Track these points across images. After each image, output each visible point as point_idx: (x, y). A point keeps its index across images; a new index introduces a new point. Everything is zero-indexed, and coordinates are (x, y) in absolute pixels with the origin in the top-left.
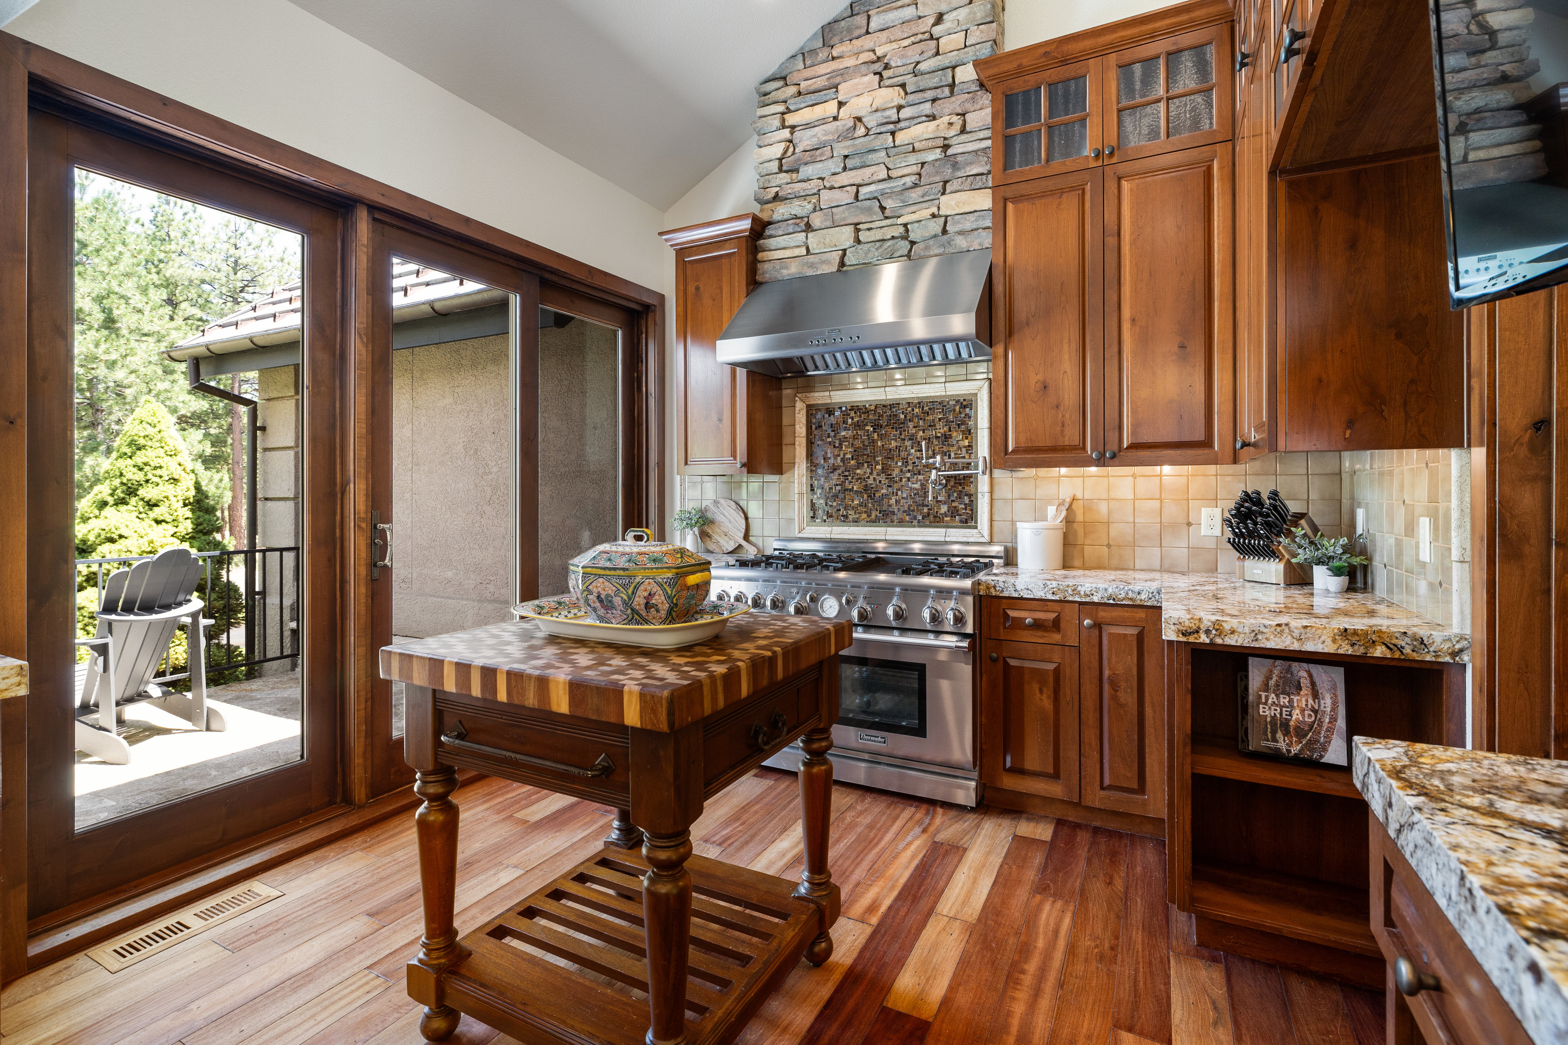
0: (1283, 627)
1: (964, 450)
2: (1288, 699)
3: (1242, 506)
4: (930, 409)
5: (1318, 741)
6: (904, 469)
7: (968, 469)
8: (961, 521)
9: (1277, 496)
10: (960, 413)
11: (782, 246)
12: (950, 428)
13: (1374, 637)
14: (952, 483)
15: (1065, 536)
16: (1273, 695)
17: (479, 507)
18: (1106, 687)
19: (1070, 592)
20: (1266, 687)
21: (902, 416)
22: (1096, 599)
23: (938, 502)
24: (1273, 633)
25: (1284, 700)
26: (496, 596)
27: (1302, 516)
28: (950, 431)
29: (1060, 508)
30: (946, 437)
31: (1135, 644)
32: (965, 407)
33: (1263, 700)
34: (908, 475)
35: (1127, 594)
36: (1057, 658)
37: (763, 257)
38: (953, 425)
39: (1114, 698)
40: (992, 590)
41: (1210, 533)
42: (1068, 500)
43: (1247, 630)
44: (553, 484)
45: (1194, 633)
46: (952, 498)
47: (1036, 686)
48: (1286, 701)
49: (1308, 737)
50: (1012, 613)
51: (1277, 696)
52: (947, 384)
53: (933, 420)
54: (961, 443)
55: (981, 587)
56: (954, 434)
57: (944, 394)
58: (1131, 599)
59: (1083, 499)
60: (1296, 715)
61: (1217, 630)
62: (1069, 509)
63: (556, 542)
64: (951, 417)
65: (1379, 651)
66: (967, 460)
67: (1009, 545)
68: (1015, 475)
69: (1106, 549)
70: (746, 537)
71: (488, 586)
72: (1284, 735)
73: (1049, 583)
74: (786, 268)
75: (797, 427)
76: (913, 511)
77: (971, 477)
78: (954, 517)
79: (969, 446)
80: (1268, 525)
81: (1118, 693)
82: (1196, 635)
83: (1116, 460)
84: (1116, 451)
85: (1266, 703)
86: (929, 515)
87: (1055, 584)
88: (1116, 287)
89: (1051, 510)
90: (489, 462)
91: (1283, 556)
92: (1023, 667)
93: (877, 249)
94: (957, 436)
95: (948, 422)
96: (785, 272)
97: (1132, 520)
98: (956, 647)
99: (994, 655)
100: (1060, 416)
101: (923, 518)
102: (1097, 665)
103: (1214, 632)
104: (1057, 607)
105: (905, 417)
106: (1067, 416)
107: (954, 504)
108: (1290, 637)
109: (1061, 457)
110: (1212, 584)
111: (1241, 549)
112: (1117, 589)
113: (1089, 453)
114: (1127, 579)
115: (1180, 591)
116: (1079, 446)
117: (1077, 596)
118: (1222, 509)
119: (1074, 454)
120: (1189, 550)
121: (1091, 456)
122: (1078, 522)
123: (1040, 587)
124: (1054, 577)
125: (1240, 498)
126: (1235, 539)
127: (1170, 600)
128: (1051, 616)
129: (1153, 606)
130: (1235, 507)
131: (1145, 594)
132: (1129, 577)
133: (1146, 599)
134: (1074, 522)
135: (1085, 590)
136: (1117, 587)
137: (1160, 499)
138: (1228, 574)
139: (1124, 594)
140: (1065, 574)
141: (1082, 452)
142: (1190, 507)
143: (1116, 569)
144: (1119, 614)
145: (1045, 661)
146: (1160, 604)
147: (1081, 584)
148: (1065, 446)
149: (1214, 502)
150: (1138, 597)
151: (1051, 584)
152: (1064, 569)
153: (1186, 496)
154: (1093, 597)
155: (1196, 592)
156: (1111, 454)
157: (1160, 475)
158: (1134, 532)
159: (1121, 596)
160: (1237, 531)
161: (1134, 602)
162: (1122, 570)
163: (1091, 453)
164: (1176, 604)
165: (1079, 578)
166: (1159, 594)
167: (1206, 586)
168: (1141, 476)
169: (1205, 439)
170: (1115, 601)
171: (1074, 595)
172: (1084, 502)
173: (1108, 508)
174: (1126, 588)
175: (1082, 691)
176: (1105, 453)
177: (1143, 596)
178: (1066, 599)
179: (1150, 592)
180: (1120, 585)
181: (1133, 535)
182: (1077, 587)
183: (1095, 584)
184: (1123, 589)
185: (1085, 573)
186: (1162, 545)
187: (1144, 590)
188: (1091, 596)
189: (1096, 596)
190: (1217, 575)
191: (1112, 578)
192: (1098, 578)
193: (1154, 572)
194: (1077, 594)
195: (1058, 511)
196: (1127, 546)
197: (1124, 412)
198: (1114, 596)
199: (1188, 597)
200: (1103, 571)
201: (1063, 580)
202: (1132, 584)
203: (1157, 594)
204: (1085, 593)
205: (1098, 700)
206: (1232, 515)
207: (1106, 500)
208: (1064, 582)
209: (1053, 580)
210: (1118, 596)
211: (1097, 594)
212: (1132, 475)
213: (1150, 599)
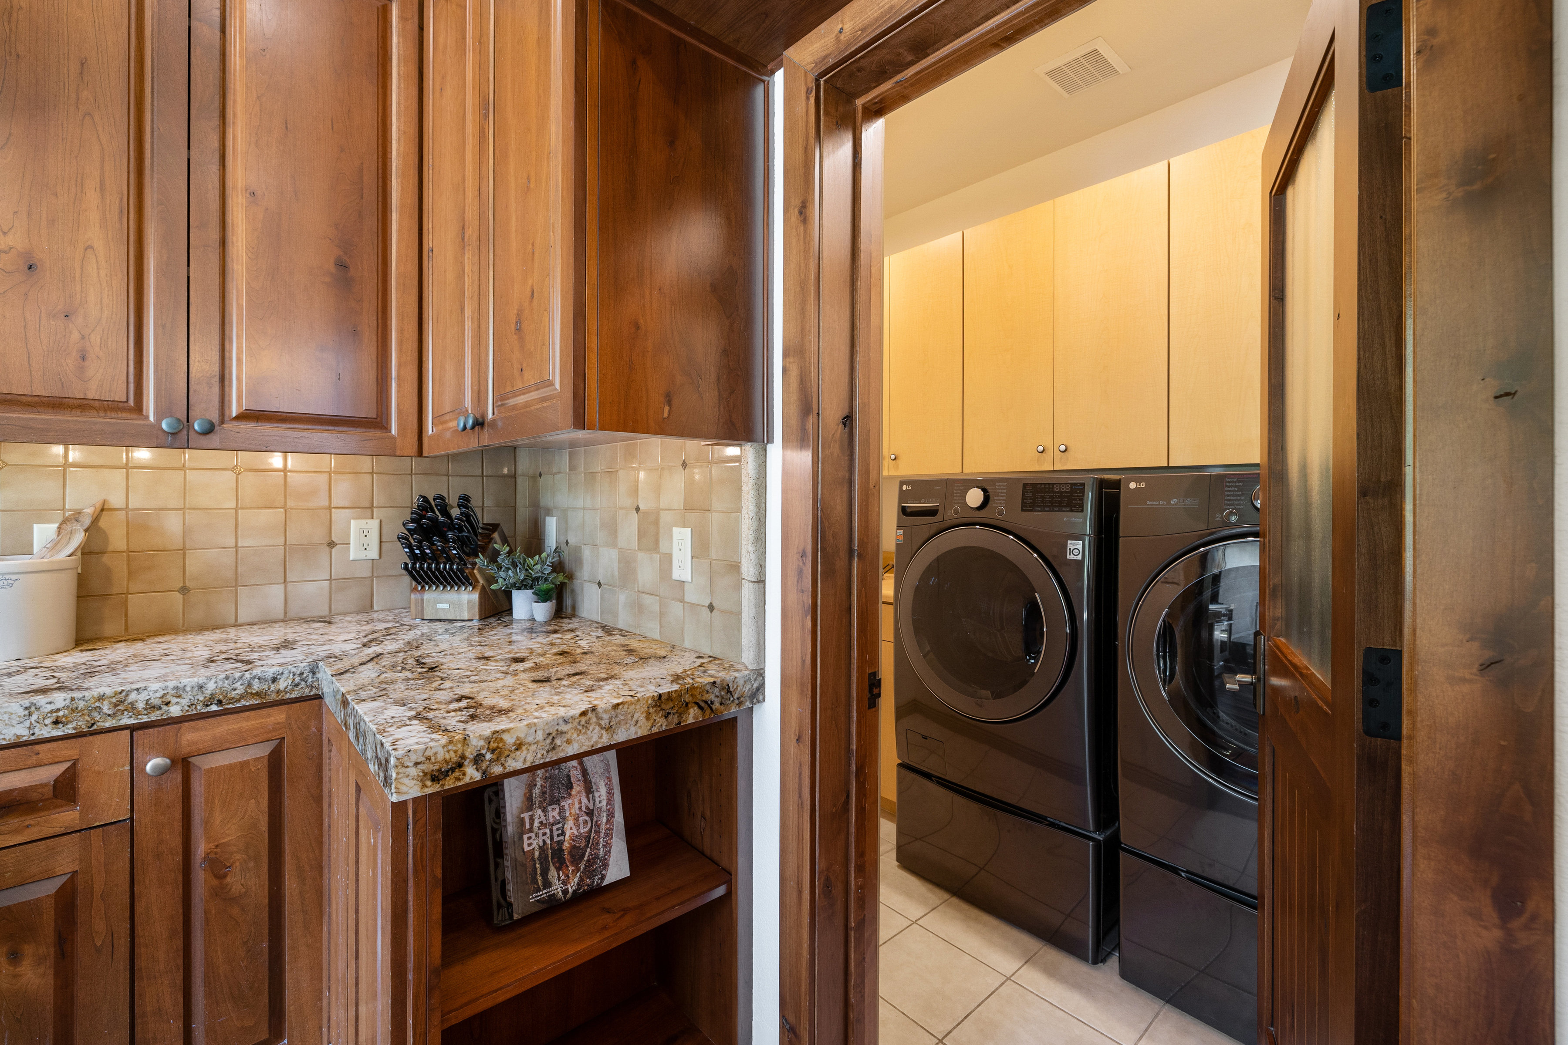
0: (590, 714)
2: (557, 810)
3: (424, 517)
5: (597, 857)
9: (469, 501)
13: (688, 698)
16: (539, 812)
18: (201, 877)
19: (106, 708)
20: (529, 804)
22: (175, 711)
24: (576, 729)
25: (554, 814)
27: (494, 527)
29: (68, 527)
31: (263, 773)
33: (528, 826)
35: (250, 685)
36: (67, 863)
39: (220, 893)
41: (362, 555)
42: (89, 511)
43: (540, 736)
45: (453, 770)
48: (556, 813)
49: (586, 859)
51: (544, 810)
58: (258, 694)
59: (126, 508)
60: (570, 829)
61: (493, 751)
62: (93, 529)
65: (692, 716)
69: (179, 597)
72: (558, 869)
73: (40, 700)
80: (462, 543)
81: (228, 879)
82: (457, 774)
83: (214, 438)
85: (531, 830)
87: (60, 699)
89: (43, 532)
91: (477, 581)
97: (231, 543)
100: (75, 336)
102: (176, 842)
103: (489, 756)
104: (71, 750)
106: (95, 338)
108: (597, 728)
109: (76, 421)
110: (387, 635)
111: (421, 576)
112: (227, 682)
113: (147, 417)
114: (236, 651)
115: (356, 664)
116: (126, 404)
117: (126, 713)
118: (381, 521)
119: (108, 420)
120: (331, 583)
121: (152, 426)
122: (114, 552)
123: (12, 716)
124: (55, 680)
125: (418, 506)
126: (414, 564)
127: (363, 694)
128: (48, 774)
129: (301, 697)
130: (411, 519)
131: (287, 678)
132: (238, 645)
133: (289, 687)
134: (103, 553)
135: (148, 697)
136: (227, 678)
137: (284, 507)
138: (389, 610)
139: (242, 687)
140: (84, 664)
141: (135, 416)
142: (333, 519)
143: (202, 630)
144: (230, 727)
145: (29, 881)
146: (318, 689)
147: (138, 687)
148: (85, 402)
149: (369, 511)
150: (273, 687)
151: (50, 703)
152: (82, 651)
153: (327, 504)
154: (167, 708)
155: (386, 661)
156: (199, 425)
157: (285, 470)
158: (236, 563)
159: (236, 692)
160: (417, 552)
161: (264, 698)
162: (213, 630)
163: (152, 418)
164: (383, 704)
165: (128, 669)
166: (314, 673)
167: (385, 642)
168: (251, 470)
169: (377, 415)
170: (222, 706)
171: (119, 713)
172: (127, 514)
173: (184, 524)
174: (247, 675)
175: (138, 909)
176: (188, 421)
177: (282, 685)
178: (95, 727)
179: (298, 673)
180: (232, 672)
181: (234, 569)
182: (127, 695)
183: (173, 678)
184: (241, 677)
185: (136, 650)
186: (288, 580)
187: (286, 672)
188: (164, 708)
189: (177, 703)
190: (375, 615)
191: (204, 653)
192: (173, 660)
193: (274, 625)
194: (126, 710)
195: (63, 532)
196: (222, 587)
197: (231, 352)
198: (221, 697)
199: (384, 676)
200: (173, 636)
201: (85, 685)
202: (256, 664)
203: (311, 675)
204: (147, 704)
205: (181, 911)
206: (409, 530)
207: (180, 509)
208: (87, 689)
209: (55, 689)
210: (229, 695)
211: (178, 700)
212: (233, 468)
213: (297, 685)
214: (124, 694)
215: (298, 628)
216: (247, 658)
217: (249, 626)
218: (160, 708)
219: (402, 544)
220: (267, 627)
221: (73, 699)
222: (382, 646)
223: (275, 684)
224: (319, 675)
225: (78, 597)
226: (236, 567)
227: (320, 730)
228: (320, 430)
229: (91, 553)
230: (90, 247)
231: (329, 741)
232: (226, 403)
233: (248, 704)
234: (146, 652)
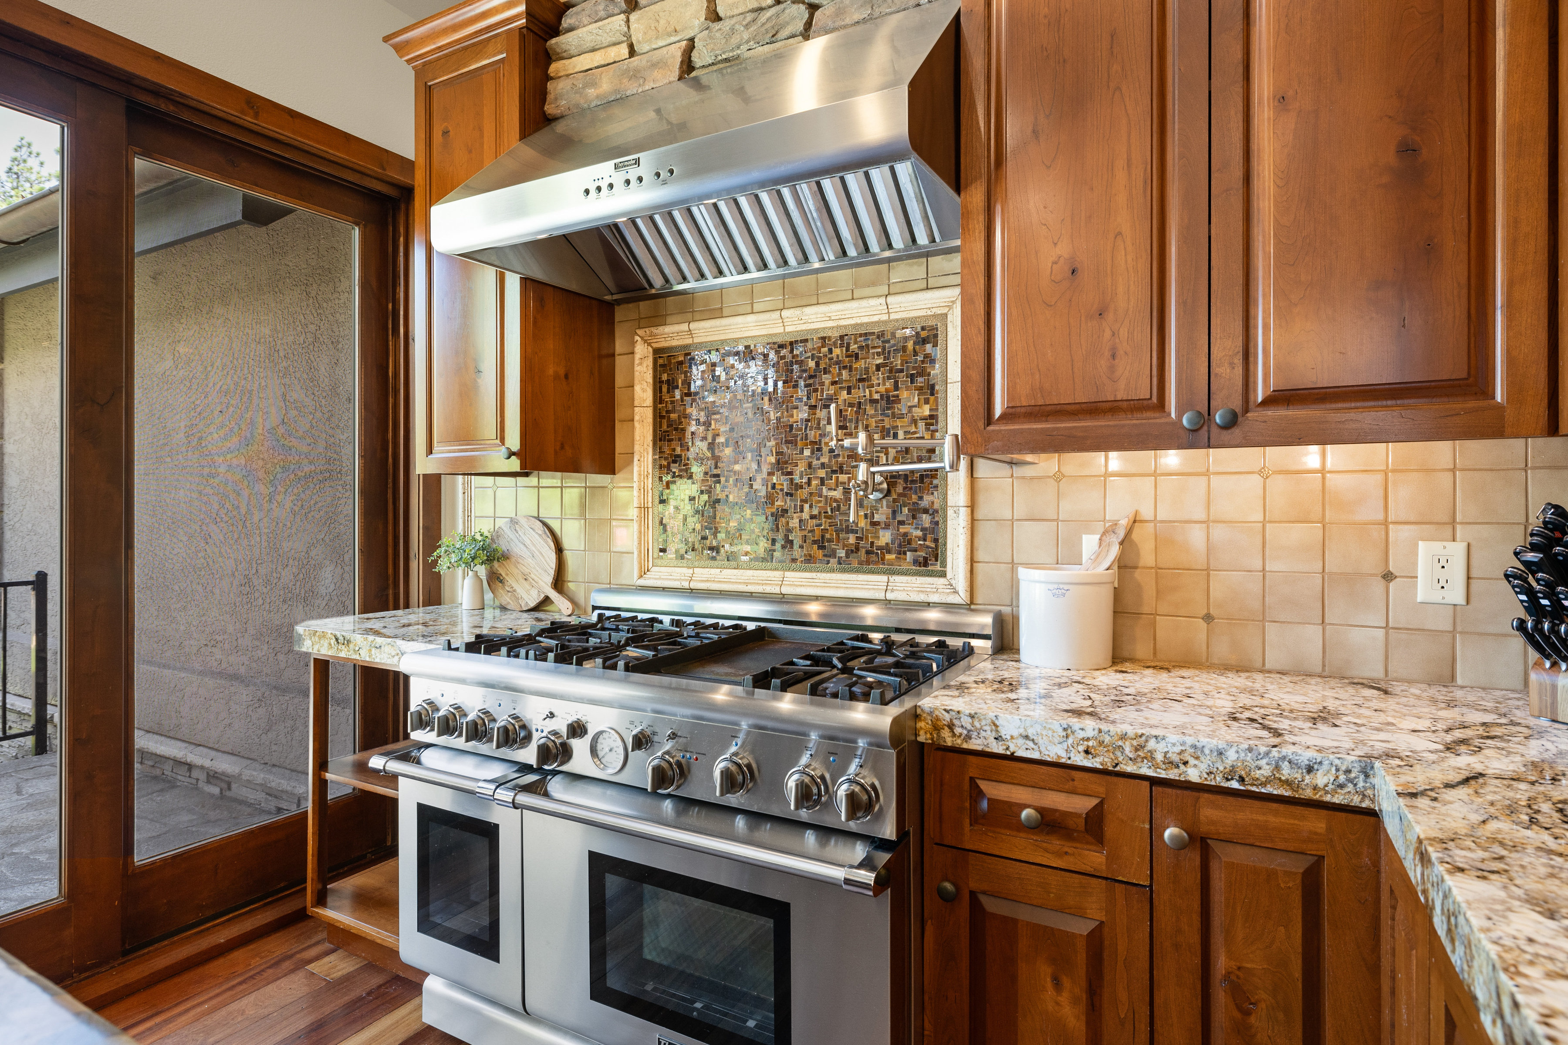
1: (921, 425)
3: (1558, 542)
4: (861, 348)
6: (815, 462)
7: (929, 460)
8: (916, 562)
10: (915, 353)
11: (589, 45)
12: (896, 383)
14: (899, 489)
15: (1118, 595)
17: (204, 527)
18: (1221, 997)
19: (1128, 750)
21: (812, 364)
22: (1193, 775)
23: (874, 524)
26: (224, 666)
28: (896, 388)
29: (1107, 539)
30: (890, 401)
31: (1296, 899)
32: (924, 341)
34: (822, 473)
35: (1277, 768)
36: (1096, 911)
37: (558, 71)
38: (902, 378)
39: (1243, 1031)
40: (946, 733)
41: (1437, 596)
42: (1124, 522)
44: (295, 491)
46: (900, 518)
47: (1045, 971)
50: (993, 790)
52: (890, 299)
53: (867, 369)
54: (917, 413)
55: (921, 724)
56: (904, 394)
57: (885, 317)
58: (1288, 783)
59: (1155, 520)
62: (1126, 541)
63: (298, 584)
64: (898, 363)
66: (928, 443)
67: (1006, 610)
68: (1018, 471)
69: (1203, 625)
70: (559, 583)
71: (214, 650)
73: (1075, 722)
74: (594, 84)
75: (637, 388)
76: (830, 541)
77: (934, 477)
78: (901, 553)
79: (931, 417)
81: (1252, 1019)
83: (1236, 431)
84: (1238, 410)
86: (857, 549)
88: (1239, 25)
89: (1089, 543)
90: (216, 458)
92: (1015, 921)
93: (747, 26)
94: (909, 397)
95: (893, 372)
96: (592, 92)
97: (1258, 565)
98: (847, 881)
99: (948, 886)
100: (1108, 334)
101: (847, 556)
102: (1195, 939)
104: (1097, 785)
105: (817, 364)
106: (1123, 333)
107: (903, 529)
109: (1109, 426)
110: (1488, 737)
111: (1553, 646)
112: (1249, 754)
113: (1170, 414)
114: (1262, 711)
115: (1438, 784)
116: (1150, 402)
117: (1145, 761)
118: (1469, 545)
119: (1134, 422)
120: (1387, 633)
121: (1173, 424)
122: (1144, 568)
123: (1055, 734)
124: (1089, 702)
125: (1545, 523)
126: (1538, 623)
127: (1460, 856)
128: (1081, 804)
129: (1348, 806)
130: (1531, 544)
131: (1328, 772)
132: (1266, 702)
133: (1331, 786)
134: (1136, 568)
135: (1166, 750)
136: (1250, 750)
137: (1322, 521)
138: (1484, 689)
139: (1268, 767)
140: (1115, 688)
141: (1157, 415)
142: (1391, 540)
143: (1226, 669)
144: (1255, 817)
145: (1067, 911)
146: (1373, 801)
147: (1157, 734)
148: (1116, 404)
149: (1449, 529)
150: (1308, 780)
151: (1082, 729)
152: (1116, 671)
153: (1380, 517)
154: (1185, 769)
155: (1493, 792)
156: (1221, 417)
157: (1323, 471)
158: (1264, 591)
159: (1261, 772)
160: (1545, 602)
161: (1297, 791)
162: (1237, 671)
163: (1173, 415)
164: (1502, 894)
165: (1151, 706)
166: (1367, 776)
167: (1486, 752)
168: (1280, 472)
169: (1469, 373)
170: (1244, 785)
171: (1139, 760)
172: (1155, 526)
173: (1208, 540)
174: (1275, 752)
175: (1158, 1001)
176: (1209, 414)
177: (1321, 779)
178: (1118, 769)
179: (1344, 768)
180: (1257, 743)
181: (1261, 598)
182: (1147, 741)
183: (1191, 732)
184: (1267, 754)
185: (1162, 682)
186: (1327, 621)
187: (1326, 763)
188: (1182, 767)
189: (1195, 766)
190: (1459, 694)
191: (1225, 704)
192: (1194, 705)
193: (1309, 679)
194: (1146, 758)
195: (1104, 544)
196: (1248, 620)
197: (1256, 318)
198: (1243, 773)
199: (1493, 826)
200: (1197, 672)
201: (1113, 716)
202: (1287, 738)
203: (1362, 777)
204: (1165, 757)
205: (1199, 1028)
206: (1525, 563)
207: (1204, 522)
208: (1113, 722)
209: (1088, 714)
210: (1253, 773)
211: (1196, 762)
212: (1260, 471)
213: (1341, 786)
214: (1144, 738)
215: (1341, 691)
216: (1275, 726)
217: (1278, 675)
218: (1178, 767)
219: (1514, 587)
220: (1300, 681)
221: (1100, 731)
222: (1480, 757)
223: (1312, 775)
224: (1373, 780)
225: (1114, 612)
226: (1264, 596)
227: (1376, 864)
228: (1374, 407)
229: (1126, 567)
230: (1120, 233)
231: (1392, 891)
232: (1251, 385)
233: (1275, 792)
234: (1169, 687)
